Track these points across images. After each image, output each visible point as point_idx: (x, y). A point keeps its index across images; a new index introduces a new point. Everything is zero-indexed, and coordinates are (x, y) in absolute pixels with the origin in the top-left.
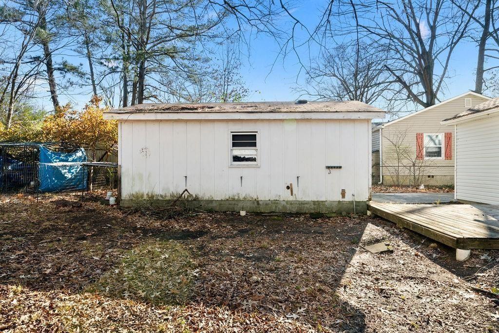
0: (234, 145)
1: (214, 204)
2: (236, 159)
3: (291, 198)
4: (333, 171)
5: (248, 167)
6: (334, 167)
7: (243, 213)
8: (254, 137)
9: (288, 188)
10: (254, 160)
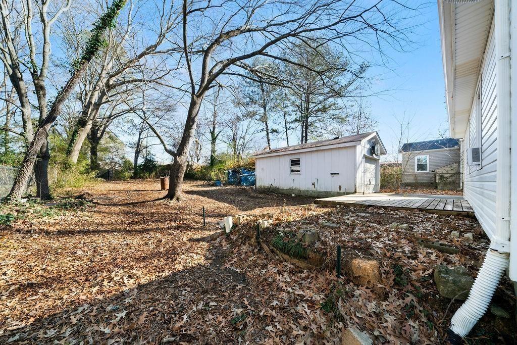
0: (292, 165)
1: (284, 191)
2: (293, 171)
3: (314, 189)
4: (335, 175)
5: (296, 174)
6: (336, 174)
7: (293, 195)
8: (299, 161)
9: (313, 184)
10: (299, 171)
